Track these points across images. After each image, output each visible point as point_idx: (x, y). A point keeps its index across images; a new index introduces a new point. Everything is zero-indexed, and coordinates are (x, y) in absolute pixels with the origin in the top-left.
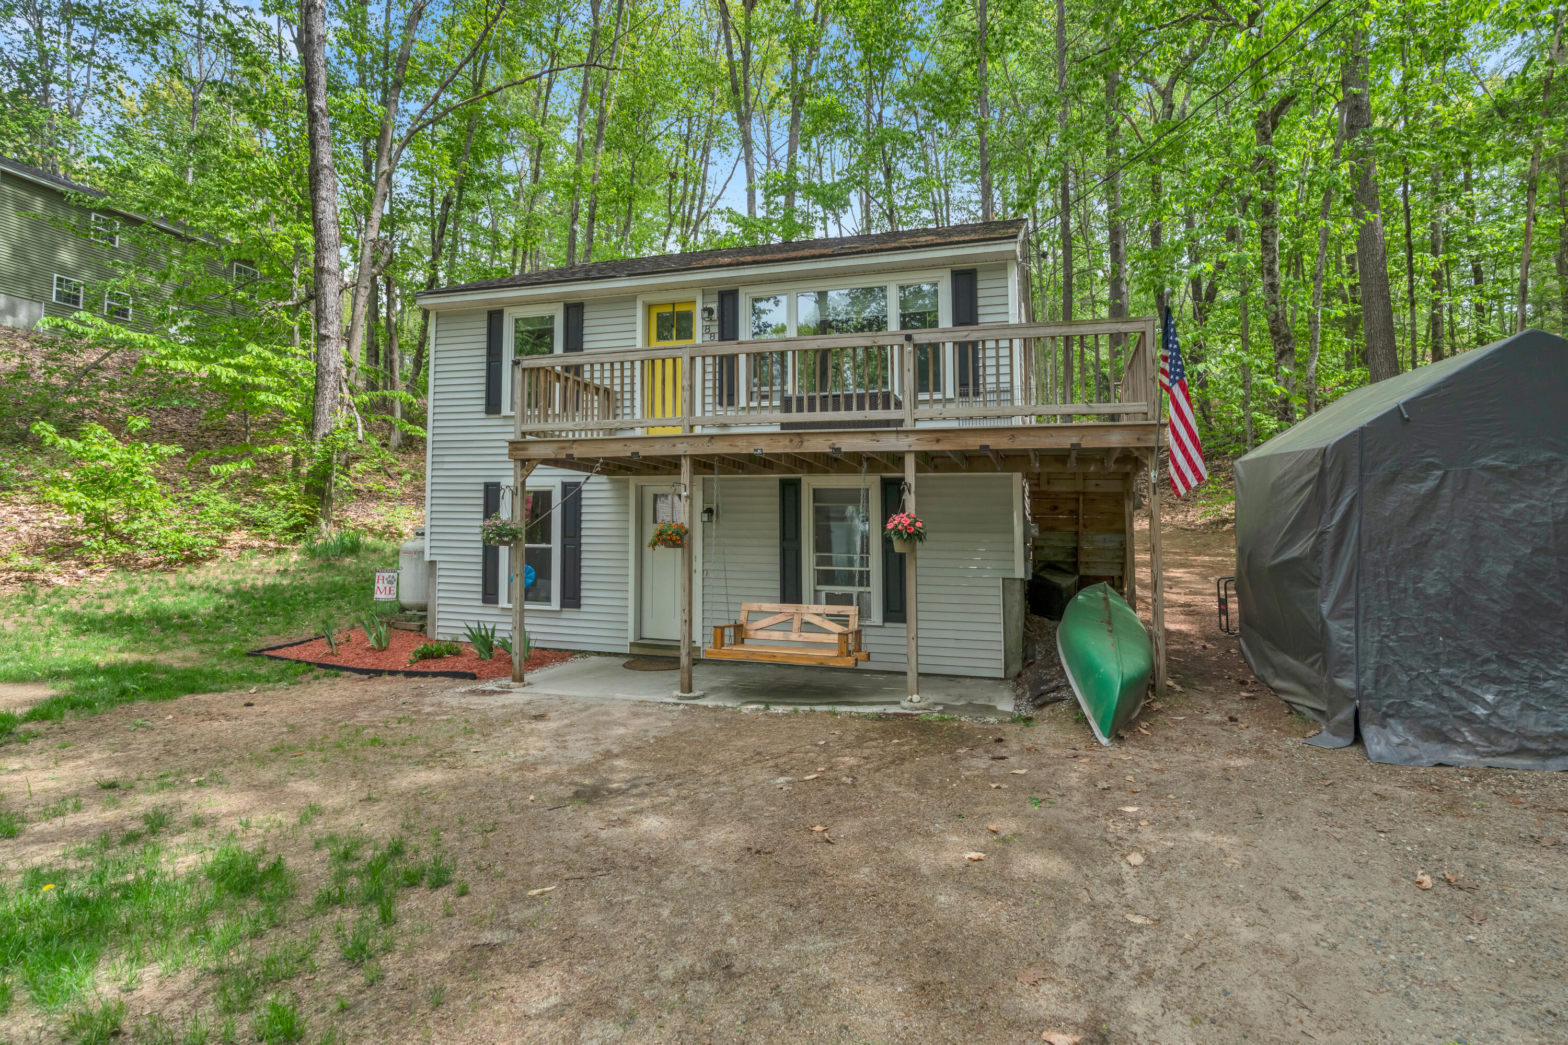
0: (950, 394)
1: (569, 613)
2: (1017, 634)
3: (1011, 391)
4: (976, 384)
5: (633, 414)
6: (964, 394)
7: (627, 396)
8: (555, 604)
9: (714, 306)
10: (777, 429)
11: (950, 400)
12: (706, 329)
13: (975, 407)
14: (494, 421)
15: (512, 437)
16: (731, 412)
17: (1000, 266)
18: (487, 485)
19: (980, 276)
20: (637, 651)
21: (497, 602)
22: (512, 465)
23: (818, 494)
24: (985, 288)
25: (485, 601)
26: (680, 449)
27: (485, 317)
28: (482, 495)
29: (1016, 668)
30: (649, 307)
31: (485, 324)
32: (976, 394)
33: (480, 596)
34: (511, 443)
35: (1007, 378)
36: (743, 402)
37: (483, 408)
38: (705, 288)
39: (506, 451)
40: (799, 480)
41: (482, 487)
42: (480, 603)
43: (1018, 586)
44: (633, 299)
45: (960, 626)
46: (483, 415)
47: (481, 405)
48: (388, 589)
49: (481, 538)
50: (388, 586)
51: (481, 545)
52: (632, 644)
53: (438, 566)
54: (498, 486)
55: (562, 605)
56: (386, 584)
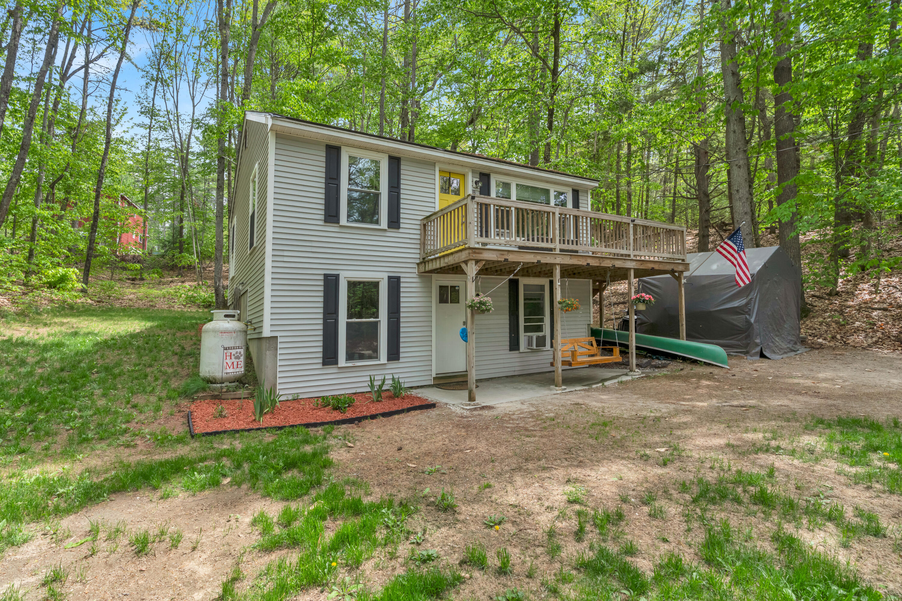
1: (393, 364)
8: (383, 358)
9: (479, 180)
12: (473, 192)
14: (332, 228)
17: (586, 191)
18: (326, 276)
19: (580, 194)
20: (437, 382)
21: (336, 363)
23: (527, 288)
24: (581, 199)
25: (324, 363)
27: (324, 148)
28: (322, 283)
31: (324, 154)
33: (321, 361)
37: (322, 217)
38: (474, 169)
40: (519, 280)
41: (322, 277)
42: (320, 366)
44: (434, 164)
46: (322, 223)
47: (320, 215)
48: (235, 364)
49: (321, 316)
50: (235, 361)
51: (321, 321)
52: (434, 378)
53: (279, 340)
54: (337, 277)
55: (389, 359)
56: (233, 360)
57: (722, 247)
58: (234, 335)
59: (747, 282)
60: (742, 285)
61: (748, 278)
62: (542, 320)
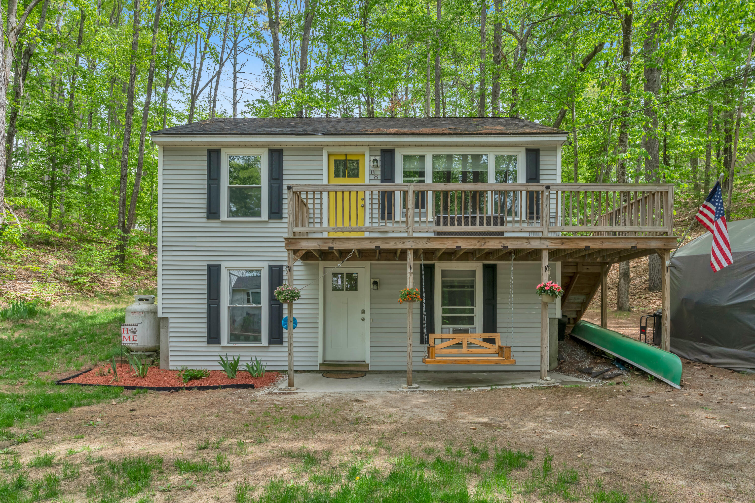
0: (524, 218)
1: (275, 348)
2: (555, 347)
3: (556, 217)
4: (538, 213)
5: (321, 223)
6: (531, 218)
7: (318, 211)
8: (265, 342)
9: (378, 158)
10: (432, 235)
11: (523, 221)
12: (372, 172)
13: (536, 226)
14: (214, 224)
15: (286, 235)
16: (390, 225)
17: (553, 148)
18: (209, 267)
19: (541, 153)
20: (324, 369)
21: (219, 342)
22: (286, 254)
23: (444, 273)
24: (544, 159)
25: (209, 342)
26: (408, 245)
27: (205, 153)
28: (205, 273)
29: (555, 364)
30: (329, 155)
31: (205, 158)
32: (538, 218)
33: (205, 339)
34: (286, 239)
35: (554, 211)
36: (397, 218)
37: (205, 215)
38: (372, 148)
39: (283, 244)
40: (433, 265)
41: (205, 268)
42: (205, 344)
43: (556, 322)
44: (322, 149)
45: (525, 344)
46: (205, 220)
47: (203, 212)
48: (131, 337)
49: (205, 301)
50: (131, 335)
51: (205, 306)
52: (321, 365)
53: (170, 320)
54: (219, 267)
55: (270, 343)
56: (130, 334)
57: (701, 212)
58: (143, 315)
59: (725, 264)
60: (718, 268)
61: (727, 259)
62: (472, 311)
